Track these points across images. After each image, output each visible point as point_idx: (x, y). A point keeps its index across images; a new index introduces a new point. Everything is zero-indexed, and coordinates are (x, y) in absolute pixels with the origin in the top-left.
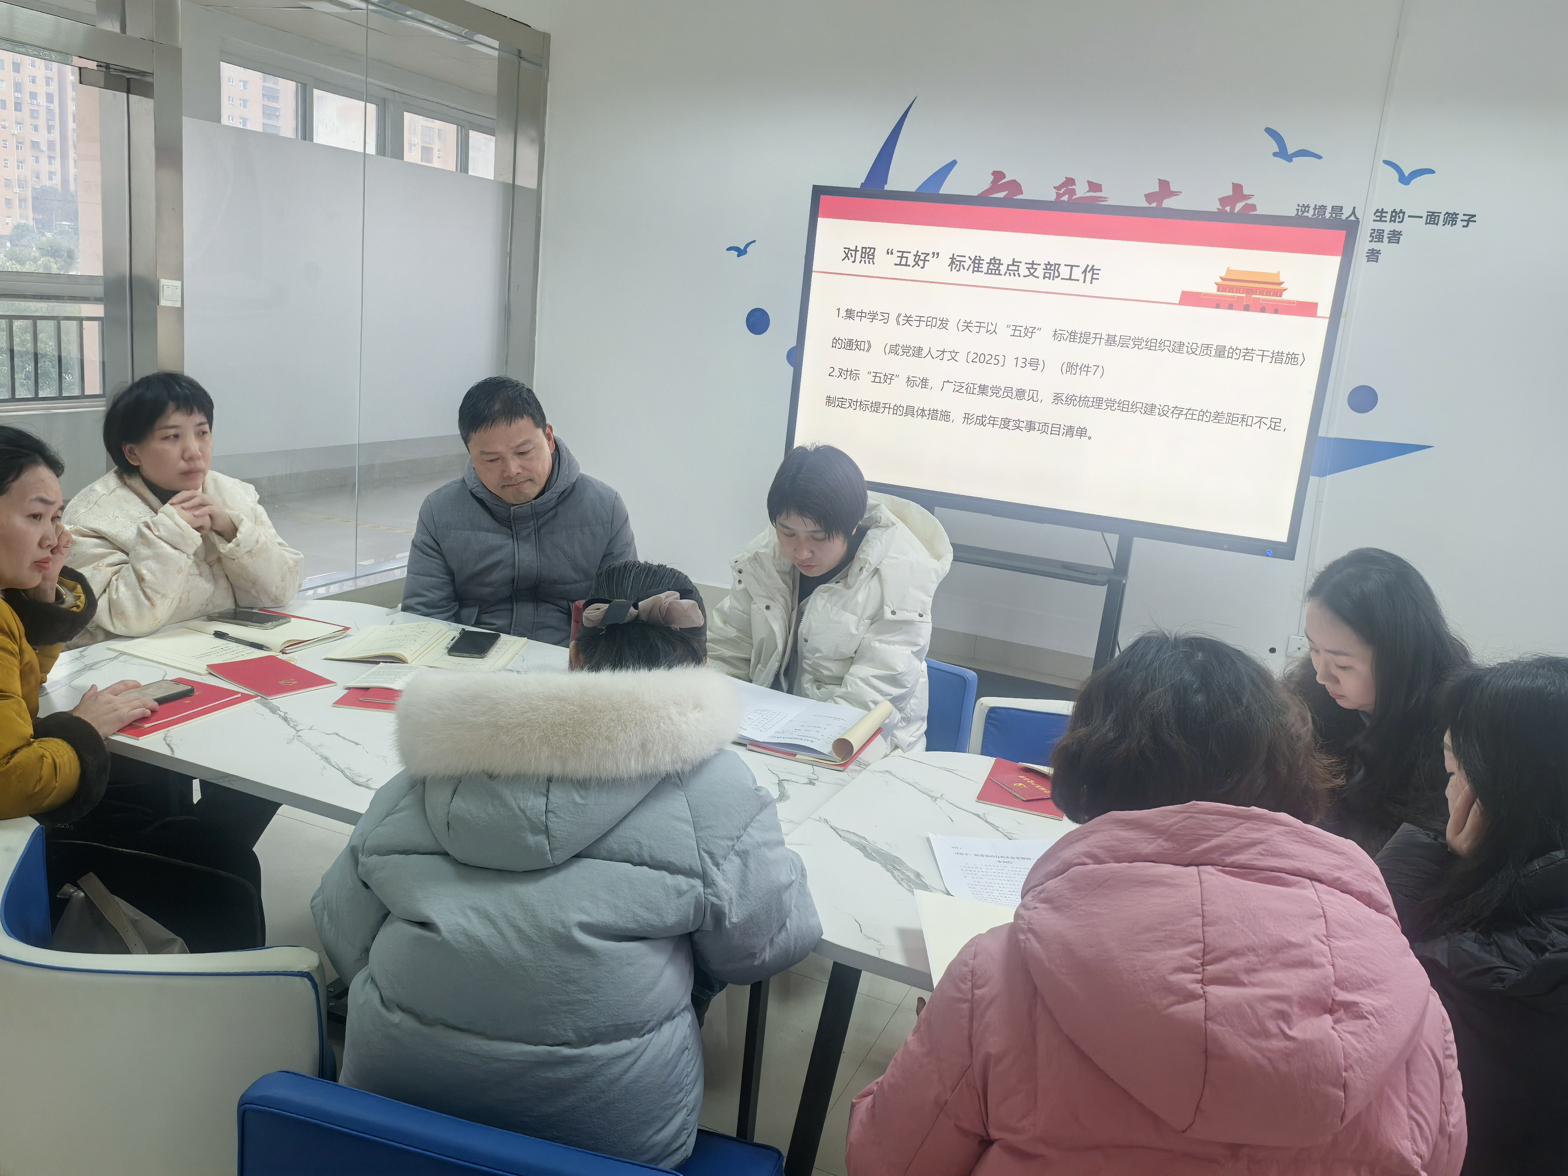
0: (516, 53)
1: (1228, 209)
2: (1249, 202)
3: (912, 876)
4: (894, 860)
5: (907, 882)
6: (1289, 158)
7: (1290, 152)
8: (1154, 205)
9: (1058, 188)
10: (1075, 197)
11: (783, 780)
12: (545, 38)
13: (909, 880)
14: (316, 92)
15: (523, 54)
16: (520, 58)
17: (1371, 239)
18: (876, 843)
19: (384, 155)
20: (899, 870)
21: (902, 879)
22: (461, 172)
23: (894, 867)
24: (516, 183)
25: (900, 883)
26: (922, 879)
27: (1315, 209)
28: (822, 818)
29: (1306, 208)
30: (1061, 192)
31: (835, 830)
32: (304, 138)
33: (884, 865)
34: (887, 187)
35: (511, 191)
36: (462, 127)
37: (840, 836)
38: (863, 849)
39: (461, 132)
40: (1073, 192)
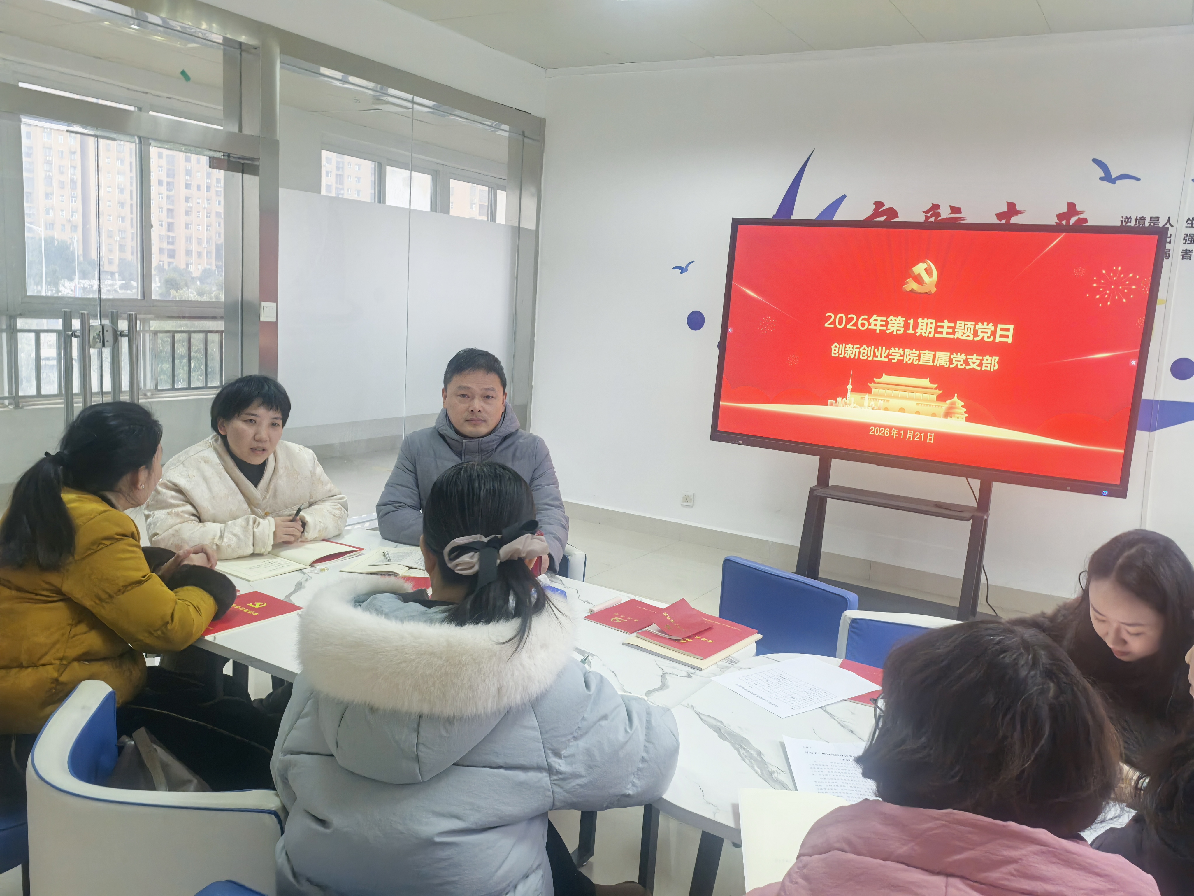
0: (521, 134)
1: (1064, 222)
2: (1082, 216)
3: (755, 754)
4: (742, 741)
5: (749, 758)
6: (1113, 181)
7: (1114, 176)
8: (1004, 221)
9: (926, 212)
10: (940, 218)
11: (666, 673)
12: (541, 122)
13: (751, 757)
14: (388, 168)
15: (526, 134)
16: (524, 136)
17: (1184, 241)
18: (730, 726)
19: (436, 212)
20: (744, 749)
21: (746, 757)
22: (491, 221)
23: (741, 746)
24: (521, 226)
25: (744, 760)
26: (762, 757)
27: (1136, 219)
28: (690, 705)
29: (1129, 219)
30: (929, 215)
31: (698, 714)
32: (380, 202)
33: (733, 745)
34: (792, 217)
35: (517, 232)
36: (492, 188)
37: (702, 720)
38: (718, 731)
39: (491, 191)
40: (939, 214)
